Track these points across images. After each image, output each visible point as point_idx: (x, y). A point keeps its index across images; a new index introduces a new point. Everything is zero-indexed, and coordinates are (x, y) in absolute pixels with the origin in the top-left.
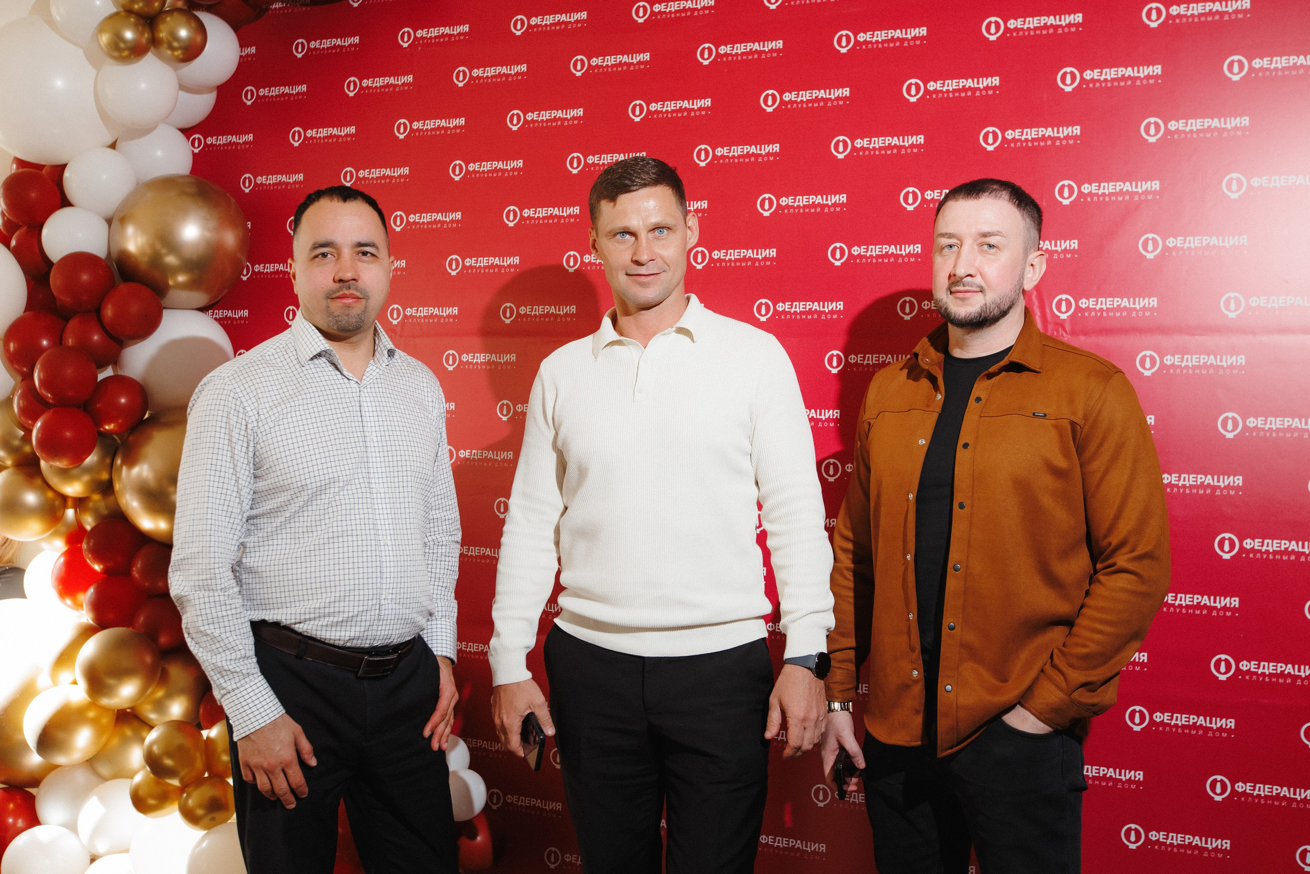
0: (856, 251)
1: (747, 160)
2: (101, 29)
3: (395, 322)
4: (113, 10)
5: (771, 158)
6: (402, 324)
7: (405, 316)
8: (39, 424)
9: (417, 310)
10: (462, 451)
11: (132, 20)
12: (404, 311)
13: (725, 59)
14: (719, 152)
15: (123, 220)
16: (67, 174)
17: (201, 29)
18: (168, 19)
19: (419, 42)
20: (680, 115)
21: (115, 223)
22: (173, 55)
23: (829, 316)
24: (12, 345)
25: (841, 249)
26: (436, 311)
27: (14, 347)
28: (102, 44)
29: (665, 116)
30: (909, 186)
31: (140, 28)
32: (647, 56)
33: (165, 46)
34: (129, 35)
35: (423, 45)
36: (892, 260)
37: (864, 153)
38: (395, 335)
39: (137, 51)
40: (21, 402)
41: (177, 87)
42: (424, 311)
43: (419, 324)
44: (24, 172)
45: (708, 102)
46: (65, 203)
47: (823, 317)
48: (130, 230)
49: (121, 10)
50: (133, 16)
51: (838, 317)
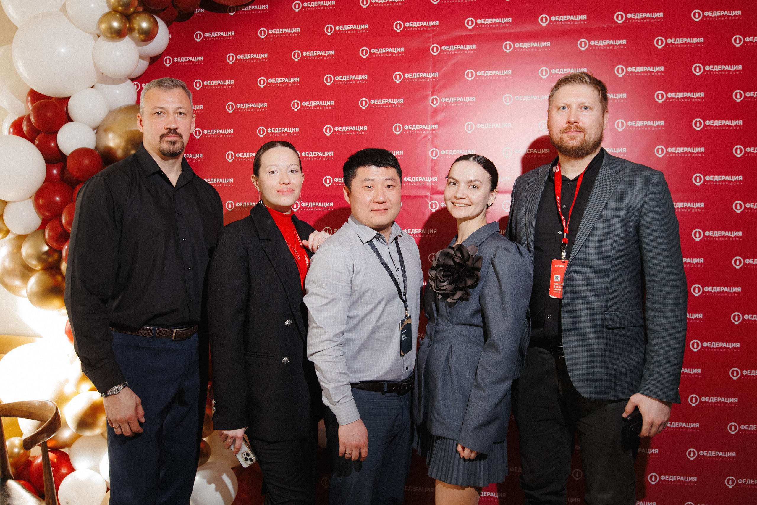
2: (100, 21)
4: (107, 10)
8: (66, 247)
11: (118, 15)
15: (106, 131)
16: (71, 103)
17: (156, 24)
18: (138, 18)
19: (271, 36)
21: (102, 132)
22: (139, 37)
24: (41, 201)
27: (42, 201)
28: (101, 29)
31: (124, 21)
33: (136, 31)
34: (116, 24)
35: (273, 38)
39: (119, 34)
40: (50, 233)
41: (138, 57)
44: (45, 101)
46: (69, 119)
48: (111, 136)
49: (111, 10)
50: (119, 13)
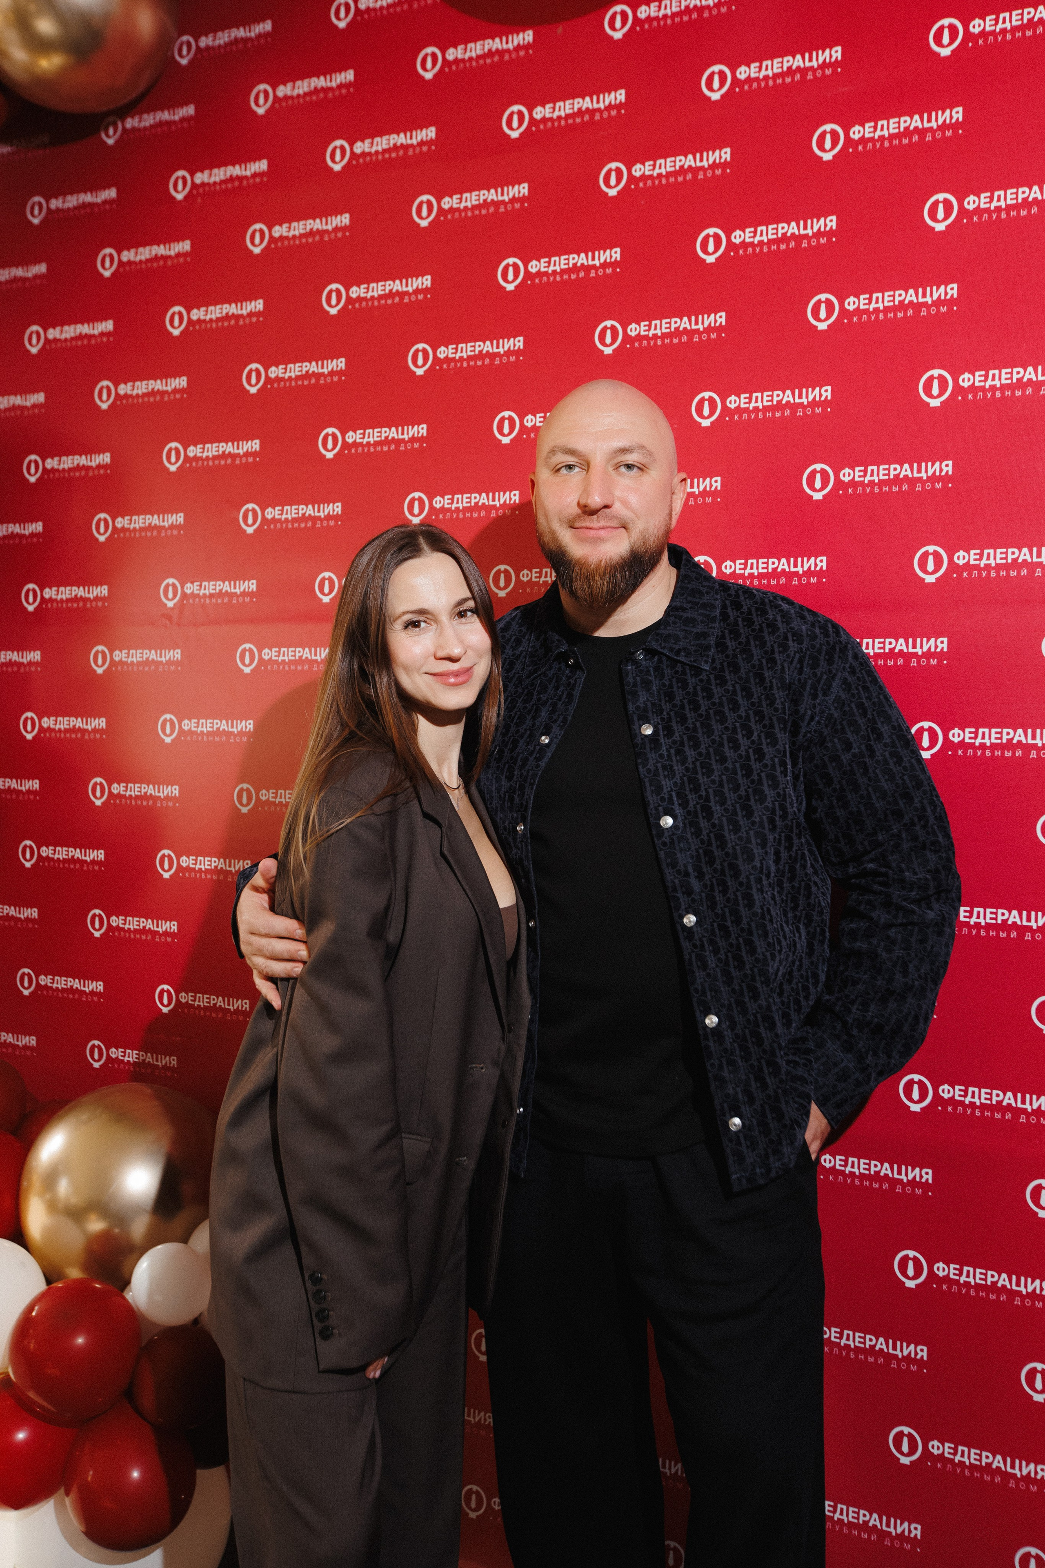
0: (846, 475)
1: (676, 341)
3: (170, 604)
5: (713, 336)
6: (181, 606)
7: (184, 595)
9: (201, 586)
10: (264, 791)
12: (182, 587)
13: (641, 185)
14: (633, 330)
20: (573, 276)
23: (804, 581)
25: (823, 472)
26: (226, 587)
29: (552, 279)
30: (934, 368)
32: (523, 189)
35: (203, 195)
36: (905, 487)
37: (860, 319)
38: (171, 623)
42: (210, 587)
43: (203, 606)
45: (615, 254)
47: (795, 582)
51: (819, 581)
